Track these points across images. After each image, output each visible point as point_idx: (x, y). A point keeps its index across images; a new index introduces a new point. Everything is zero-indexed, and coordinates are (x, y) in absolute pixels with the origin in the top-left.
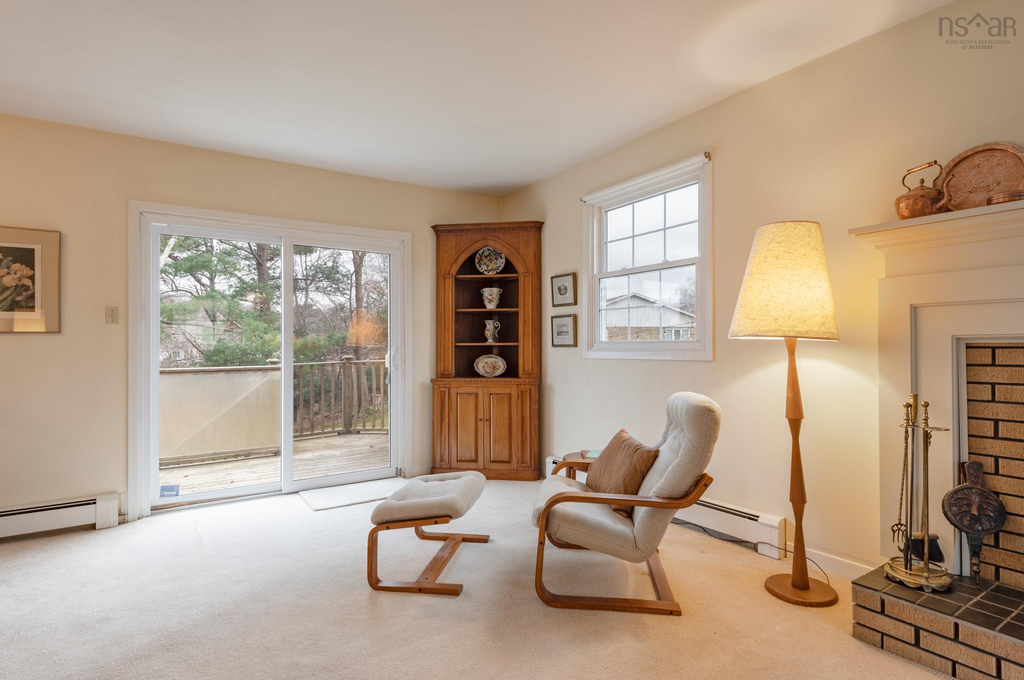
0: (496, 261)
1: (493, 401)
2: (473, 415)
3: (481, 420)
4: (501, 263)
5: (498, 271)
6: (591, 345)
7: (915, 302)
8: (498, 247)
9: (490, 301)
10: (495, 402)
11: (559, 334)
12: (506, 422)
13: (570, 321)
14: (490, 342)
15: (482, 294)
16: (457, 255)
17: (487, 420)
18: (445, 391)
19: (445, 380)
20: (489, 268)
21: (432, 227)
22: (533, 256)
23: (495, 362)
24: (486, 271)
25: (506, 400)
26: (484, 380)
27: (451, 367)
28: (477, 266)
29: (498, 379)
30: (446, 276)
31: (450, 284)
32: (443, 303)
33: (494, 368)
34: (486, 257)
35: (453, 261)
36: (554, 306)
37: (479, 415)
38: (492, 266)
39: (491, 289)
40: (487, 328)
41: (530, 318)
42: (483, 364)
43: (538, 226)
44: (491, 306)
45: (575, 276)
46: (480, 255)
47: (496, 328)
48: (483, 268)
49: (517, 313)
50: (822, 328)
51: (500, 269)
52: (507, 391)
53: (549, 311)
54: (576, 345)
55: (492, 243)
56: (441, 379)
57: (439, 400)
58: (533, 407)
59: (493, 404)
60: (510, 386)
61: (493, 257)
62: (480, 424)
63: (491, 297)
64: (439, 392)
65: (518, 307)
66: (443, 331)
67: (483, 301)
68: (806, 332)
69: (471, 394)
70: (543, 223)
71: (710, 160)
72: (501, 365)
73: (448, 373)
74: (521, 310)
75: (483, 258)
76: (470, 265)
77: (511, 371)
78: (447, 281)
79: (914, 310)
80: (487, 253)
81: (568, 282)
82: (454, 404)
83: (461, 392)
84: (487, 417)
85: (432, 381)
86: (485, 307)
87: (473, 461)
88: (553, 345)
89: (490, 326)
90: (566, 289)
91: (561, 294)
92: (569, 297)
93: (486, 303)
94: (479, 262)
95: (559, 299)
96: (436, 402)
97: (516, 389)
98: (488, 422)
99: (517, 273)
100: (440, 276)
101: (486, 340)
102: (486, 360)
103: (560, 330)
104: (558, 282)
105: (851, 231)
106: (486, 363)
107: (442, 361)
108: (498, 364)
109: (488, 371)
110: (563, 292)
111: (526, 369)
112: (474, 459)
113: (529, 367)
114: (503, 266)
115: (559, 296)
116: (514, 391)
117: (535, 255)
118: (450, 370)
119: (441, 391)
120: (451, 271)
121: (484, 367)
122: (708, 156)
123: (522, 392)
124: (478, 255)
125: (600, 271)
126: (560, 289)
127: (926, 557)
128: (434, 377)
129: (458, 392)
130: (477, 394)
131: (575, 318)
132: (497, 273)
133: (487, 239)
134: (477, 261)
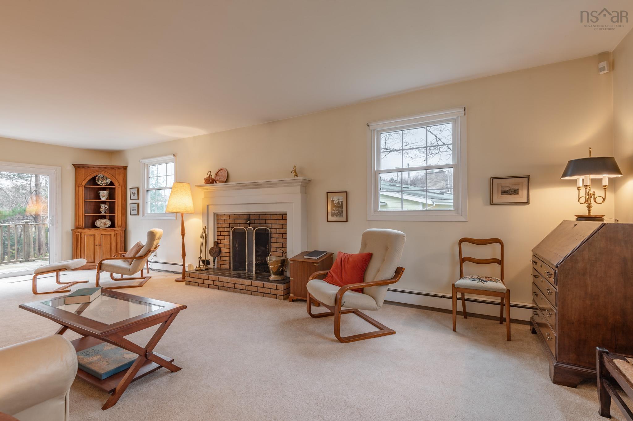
0: (106, 180)
1: (103, 237)
2: (93, 243)
3: (97, 245)
4: (109, 181)
5: (107, 184)
6: (143, 215)
7: (208, 204)
8: (106, 175)
9: (103, 197)
10: (104, 238)
11: (133, 210)
12: (109, 246)
13: (136, 205)
14: (103, 213)
15: (99, 194)
16: (86, 177)
17: (100, 245)
18: (79, 234)
19: (78, 229)
20: (102, 183)
21: (74, 165)
22: (122, 180)
23: (106, 222)
24: (101, 184)
25: (109, 237)
26: (99, 229)
27: (82, 223)
28: (97, 182)
29: (107, 229)
30: (79, 186)
31: (82, 189)
32: (78, 197)
33: (105, 224)
34: (101, 178)
35: (83, 180)
36: (131, 199)
37: (96, 243)
38: (104, 182)
39: (104, 191)
40: (101, 208)
41: (121, 204)
42: (99, 223)
43: (125, 168)
44: (103, 199)
45: (138, 189)
46: (98, 177)
47: (106, 208)
48: (100, 183)
49: (115, 202)
50: (185, 211)
51: (108, 183)
52: (109, 233)
53: (129, 201)
54: (138, 214)
55: (103, 173)
56: (77, 229)
57: (76, 238)
58: (121, 239)
59: (103, 239)
60: (112, 231)
61: (105, 178)
62: (96, 247)
63: (104, 195)
64: (76, 234)
65: (115, 200)
66: (78, 209)
67: (100, 196)
68: (180, 211)
69: (92, 235)
70: (127, 167)
71: (175, 157)
72: (109, 223)
73: (81, 226)
74: (116, 201)
75: (100, 178)
76: (93, 181)
77: (113, 225)
78: (80, 188)
79: (208, 206)
80: (102, 176)
81: (135, 191)
82: (83, 239)
83: (87, 234)
84: (99, 244)
85: (72, 230)
86: (100, 199)
87: (93, 262)
88: (131, 215)
89: (103, 207)
90: (135, 193)
91: (133, 195)
92: (136, 197)
93: (101, 197)
94: (98, 180)
95: (133, 197)
96: (74, 239)
97: (113, 232)
98: (100, 246)
99: (115, 186)
100: (77, 185)
101: (101, 212)
102: (101, 221)
103: (133, 209)
104: (132, 190)
105: (196, 186)
106: (101, 222)
107: (78, 222)
108: (107, 222)
109: (102, 225)
110: (134, 194)
111: (119, 224)
112: (93, 261)
113: (120, 223)
114: (109, 182)
115: (133, 196)
116: (113, 233)
117: (123, 179)
118: (82, 225)
119: (77, 234)
120: (83, 183)
121: (100, 224)
122: (174, 156)
123: (116, 233)
124: (97, 177)
125: (147, 188)
126: (133, 193)
127: (205, 264)
128: (73, 228)
129: (85, 234)
130: (95, 235)
131: (138, 205)
132: (107, 185)
133: (100, 171)
134: (96, 179)
